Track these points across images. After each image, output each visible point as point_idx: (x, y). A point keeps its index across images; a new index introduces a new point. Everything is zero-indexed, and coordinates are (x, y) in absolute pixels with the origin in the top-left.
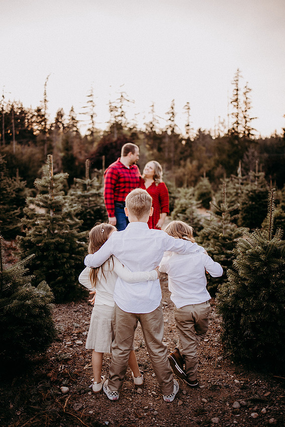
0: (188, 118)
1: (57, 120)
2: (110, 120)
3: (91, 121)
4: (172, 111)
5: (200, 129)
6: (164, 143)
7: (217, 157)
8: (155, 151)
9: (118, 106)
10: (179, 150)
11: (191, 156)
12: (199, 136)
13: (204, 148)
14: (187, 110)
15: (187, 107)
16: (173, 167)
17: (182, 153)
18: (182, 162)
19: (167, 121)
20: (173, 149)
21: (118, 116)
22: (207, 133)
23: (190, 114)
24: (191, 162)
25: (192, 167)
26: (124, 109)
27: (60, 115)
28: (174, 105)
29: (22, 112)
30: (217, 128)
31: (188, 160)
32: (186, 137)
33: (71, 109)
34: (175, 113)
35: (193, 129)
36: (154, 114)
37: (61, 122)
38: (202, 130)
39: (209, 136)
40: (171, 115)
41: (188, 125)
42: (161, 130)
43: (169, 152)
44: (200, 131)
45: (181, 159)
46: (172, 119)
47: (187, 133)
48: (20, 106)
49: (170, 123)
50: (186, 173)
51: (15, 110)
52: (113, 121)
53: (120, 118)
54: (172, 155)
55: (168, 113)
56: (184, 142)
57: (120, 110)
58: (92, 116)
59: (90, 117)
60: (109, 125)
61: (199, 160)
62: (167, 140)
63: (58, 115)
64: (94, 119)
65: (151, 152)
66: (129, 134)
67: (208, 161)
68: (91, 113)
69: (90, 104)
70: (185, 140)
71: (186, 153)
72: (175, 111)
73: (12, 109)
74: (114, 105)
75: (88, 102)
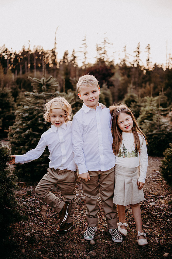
0: (149, 55)
1: (64, 58)
2: (97, 56)
3: (84, 57)
4: (138, 51)
5: (155, 64)
6: (132, 72)
7: (167, 81)
8: (126, 77)
9: (103, 47)
10: (142, 76)
11: (150, 81)
12: (155, 68)
13: (158, 76)
14: (148, 50)
15: (148, 48)
16: (137, 88)
17: (143, 78)
18: (144, 85)
19: (134, 57)
20: (137, 75)
21: (102, 53)
22: (160, 66)
23: (150, 52)
24: (149, 85)
25: (150, 88)
26: (106, 49)
27: (66, 54)
28: (139, 46)
29: (42, 52)
30: (168, 62)
31: (148, 83)
32: (147, 68)
33: (73, 51)
34: (139, 52)
35: (151, 62)
36: (126, 52)
37: (66, 59)
38: (157, 65)
39: (162, 69)
40: (137, 53)
41: (148, 60)
42: (130, 63)
43: (135, 78)
45: (143, 82)
46: (138, 56)
47: (147, 65)
48: (41, 49)
49: (136, 58)
50: (146, 92)
51: (38, 51)
52: (99, 57)
53: (103, 55)
54: (136, 80)
55: (135, 52)
56: (145, 71)
57: (103, 50)
58: (85, 54)
59: (84, 54)
60: (96, 60)
61: (155, 83)
62: (133, 70)
63: (65, 54)
64: (86, 55)
65: (123, 78)
66: (109, 66)
67: (161, 84)
68: (85, 52)
69: (84, 45)
71: (146, 79)
72: (140, 50)
73: (37, 51)
74: (99, 46)
75: (83, 44)
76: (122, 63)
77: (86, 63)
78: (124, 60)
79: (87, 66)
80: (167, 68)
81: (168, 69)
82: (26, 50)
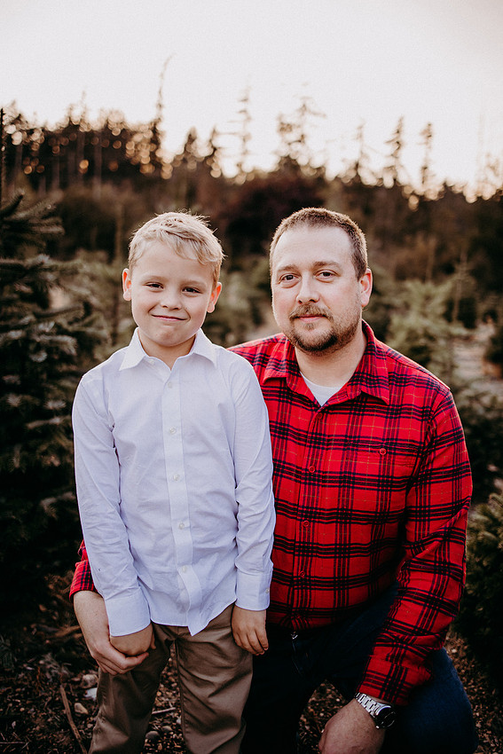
1: (186, 150)
2: (279, 151)
3: (242, 150)
5: (445, 182)
6: (378, 200)
8: (358, 212)
12: (444, 195)
19: (386, 157)
22: (458, 191)
27: (191, 139)
29: (124, 131)
32: (420, 190)
35: (433, 177)
37: (192, 154)
38: (449, 185)
39: (462, 196)
41: (425, 168)
44: (445, 185)
47: (423, 183)
49: (391, 162)
51: (110, 127)
52: (285, 151)
58: (244, 140)
59: (241, 142)
60: (276, 159)
62: (382, 195)
63: (188, 138)
70: (418, 196)
73: (106, 126)
75: (241, 112)
76: (353, 175)
77: (248, 167)
78: (357, 166)
79: (252, 178)
80: (480, 195)
81: (480, 199)
82: (76, 120)
